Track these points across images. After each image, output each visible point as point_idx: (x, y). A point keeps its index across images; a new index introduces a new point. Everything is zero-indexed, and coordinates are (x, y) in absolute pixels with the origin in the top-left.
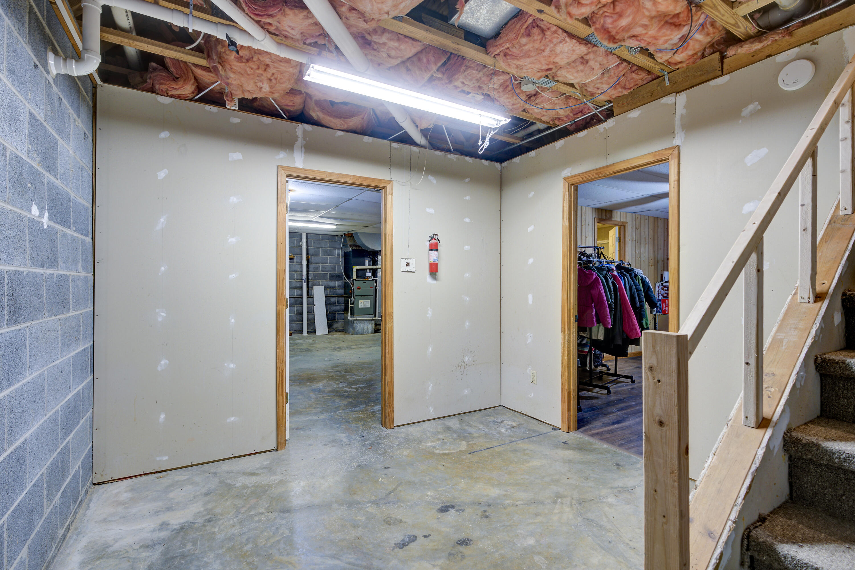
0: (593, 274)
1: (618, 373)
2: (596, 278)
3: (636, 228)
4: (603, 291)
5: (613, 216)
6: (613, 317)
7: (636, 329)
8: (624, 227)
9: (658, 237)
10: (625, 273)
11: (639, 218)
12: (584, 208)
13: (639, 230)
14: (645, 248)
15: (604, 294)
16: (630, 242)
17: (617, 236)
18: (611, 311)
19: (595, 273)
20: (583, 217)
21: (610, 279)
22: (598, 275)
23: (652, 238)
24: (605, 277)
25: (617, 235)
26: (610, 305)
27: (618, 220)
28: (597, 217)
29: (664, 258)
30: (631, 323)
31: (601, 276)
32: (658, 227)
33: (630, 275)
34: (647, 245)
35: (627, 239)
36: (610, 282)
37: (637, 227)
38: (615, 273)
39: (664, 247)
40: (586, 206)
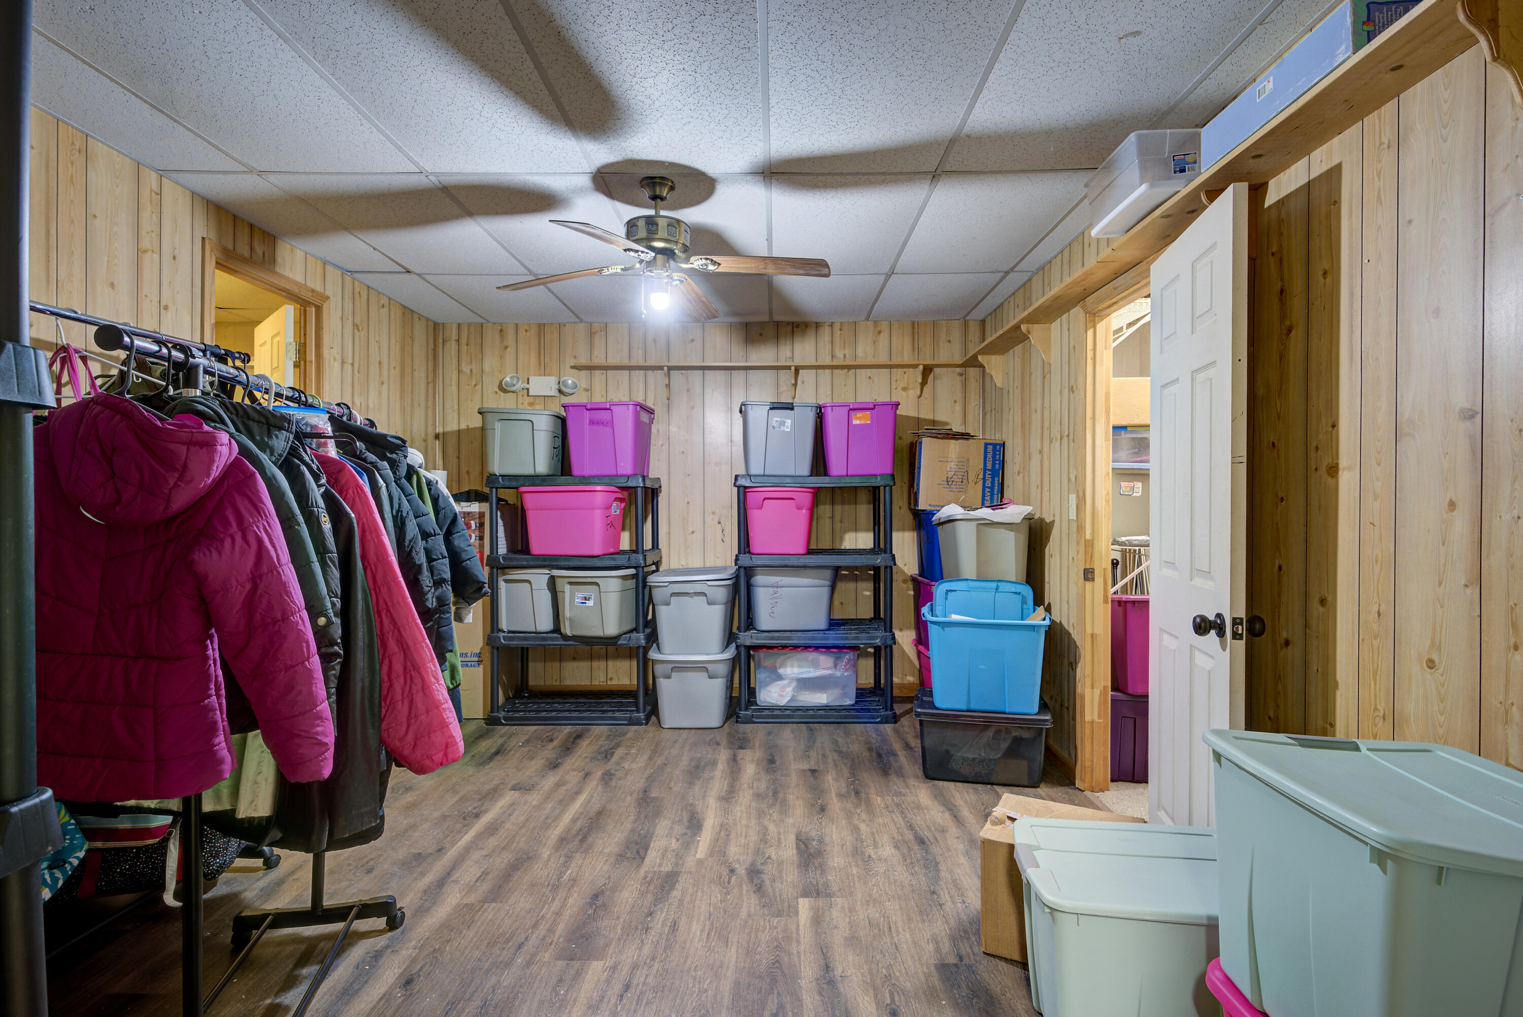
0: (209, 444)
1: (328, 902)
2: (234, 467)
3: (356, 326)
4: (281, 551)
5: (279, 260)
6: (339, 689)
7: (444, 725)
8: (319, 309)
9: (413, 370)
10: (372, 457)
11: (364, 297)
12: (152, 179)
13: (364, 333)
14: (380, 394)
15: (289, 573)
16: (337, 365)
17: (291, 338)
18: (326, 659)
19: (224, 437)
20: (145, 215)
21: (317, 478)
22: (244, 450)
23: (398, 368)
24: (289, 465)
25: (290, 336)
26: (321, 635)
27: (298, 277)
28: (212, 235)
29: (426, 434)
30: (419, 699)
31: (264, 457)
32: (412, 338)
33: (394, 465)
34: (385, 386)
35: (326, 353)
36: (316, 494)
37: (357, 321)
38: (332, 451)
39: (427, 400)
40: (162, 173)
